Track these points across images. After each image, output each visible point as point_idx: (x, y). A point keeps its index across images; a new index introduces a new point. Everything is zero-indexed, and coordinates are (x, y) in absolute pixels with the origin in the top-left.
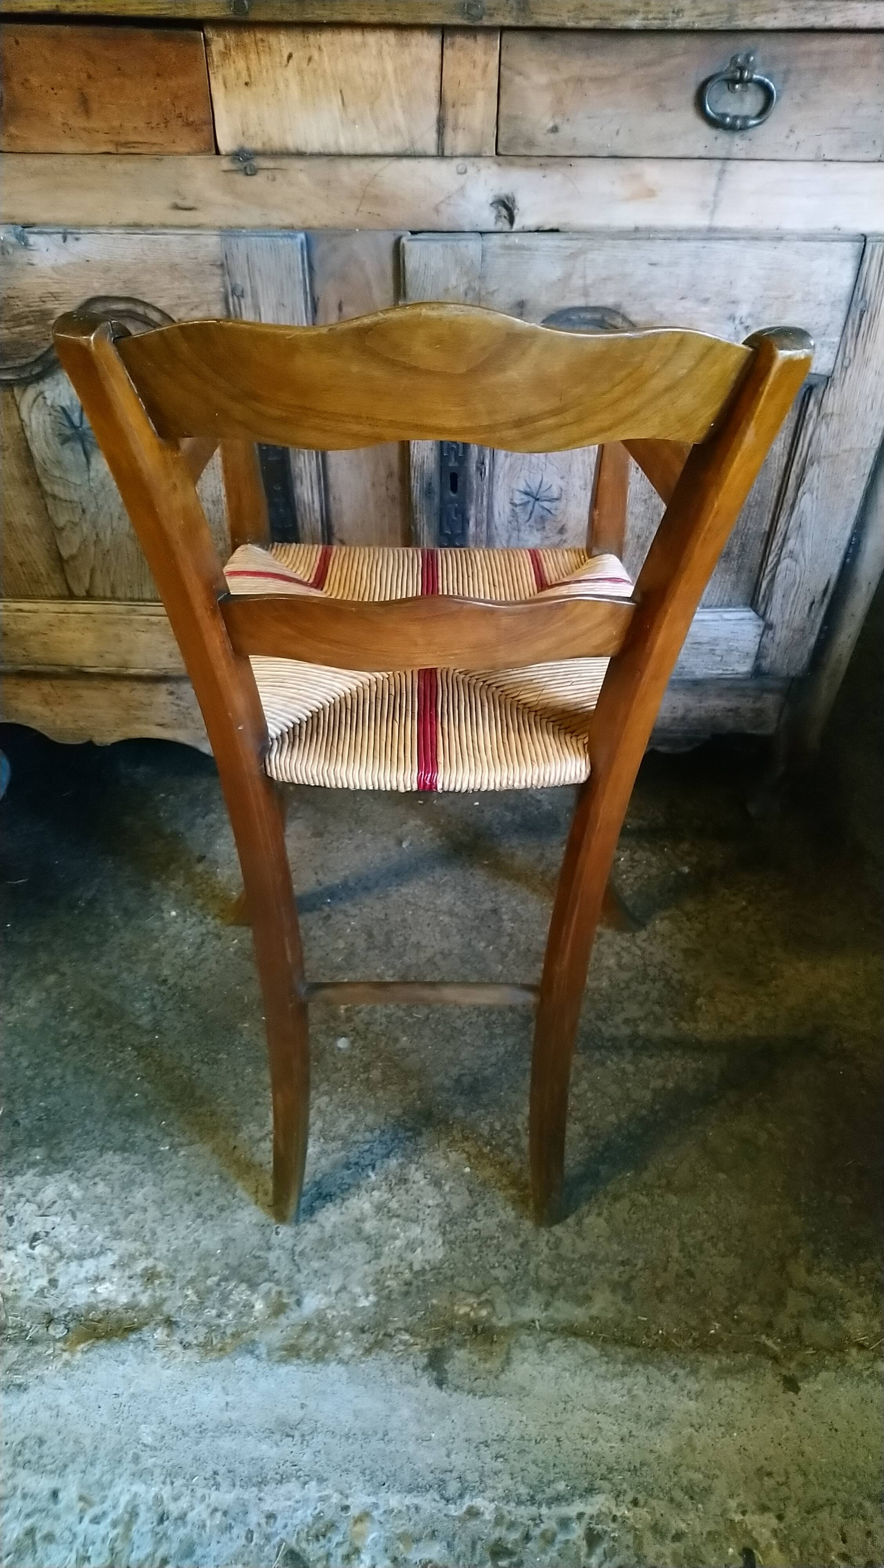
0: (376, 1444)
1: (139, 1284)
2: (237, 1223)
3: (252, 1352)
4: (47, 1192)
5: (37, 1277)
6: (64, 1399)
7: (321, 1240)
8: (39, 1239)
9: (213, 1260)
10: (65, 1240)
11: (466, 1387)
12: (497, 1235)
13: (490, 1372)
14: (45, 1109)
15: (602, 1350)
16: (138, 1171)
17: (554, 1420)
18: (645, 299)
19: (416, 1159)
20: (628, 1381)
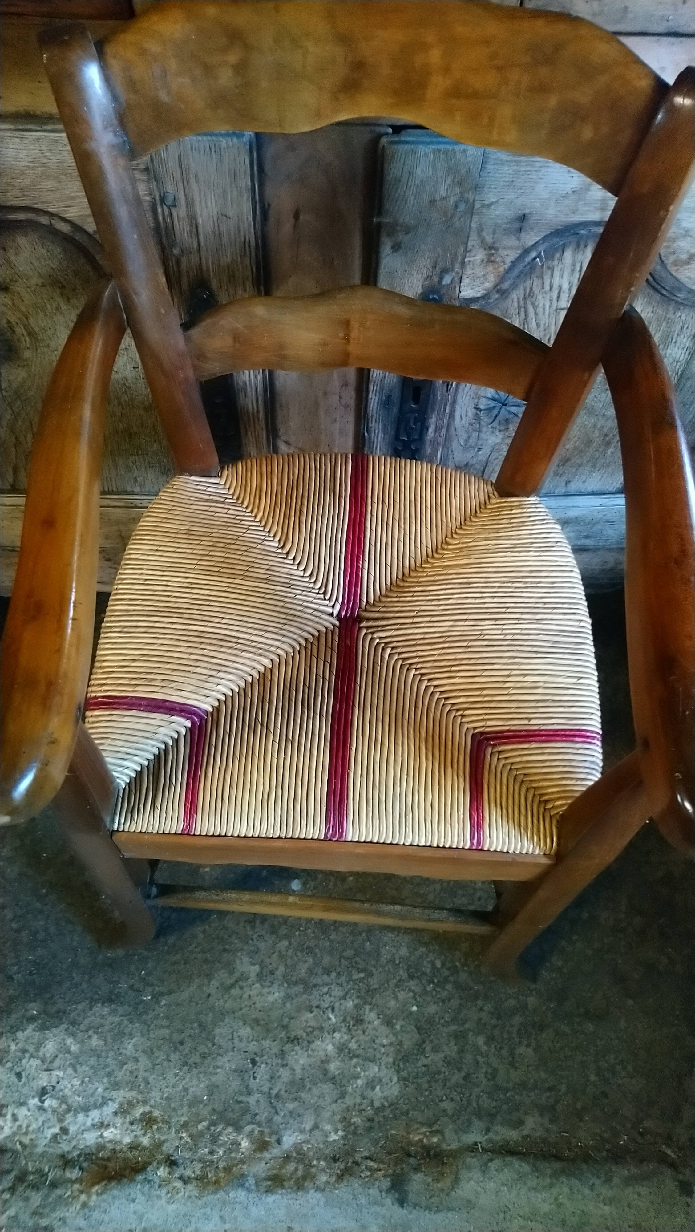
1: (140, 1128)
2: (218, 1070)
3: (242, 1186)
4: (48, 1047)
5: (49, 1128)
7: (292, 1083)
8: (47, 1093)
9: (201, 1106)
10: (70, 1093)
11: (424, 1204)
12: (443, 1069)
13: (443, 1190)
14: (34, 962)
15: (534, 1166)
16: (126, 1022)
19: (370, 1000)
20: (555, 1191)
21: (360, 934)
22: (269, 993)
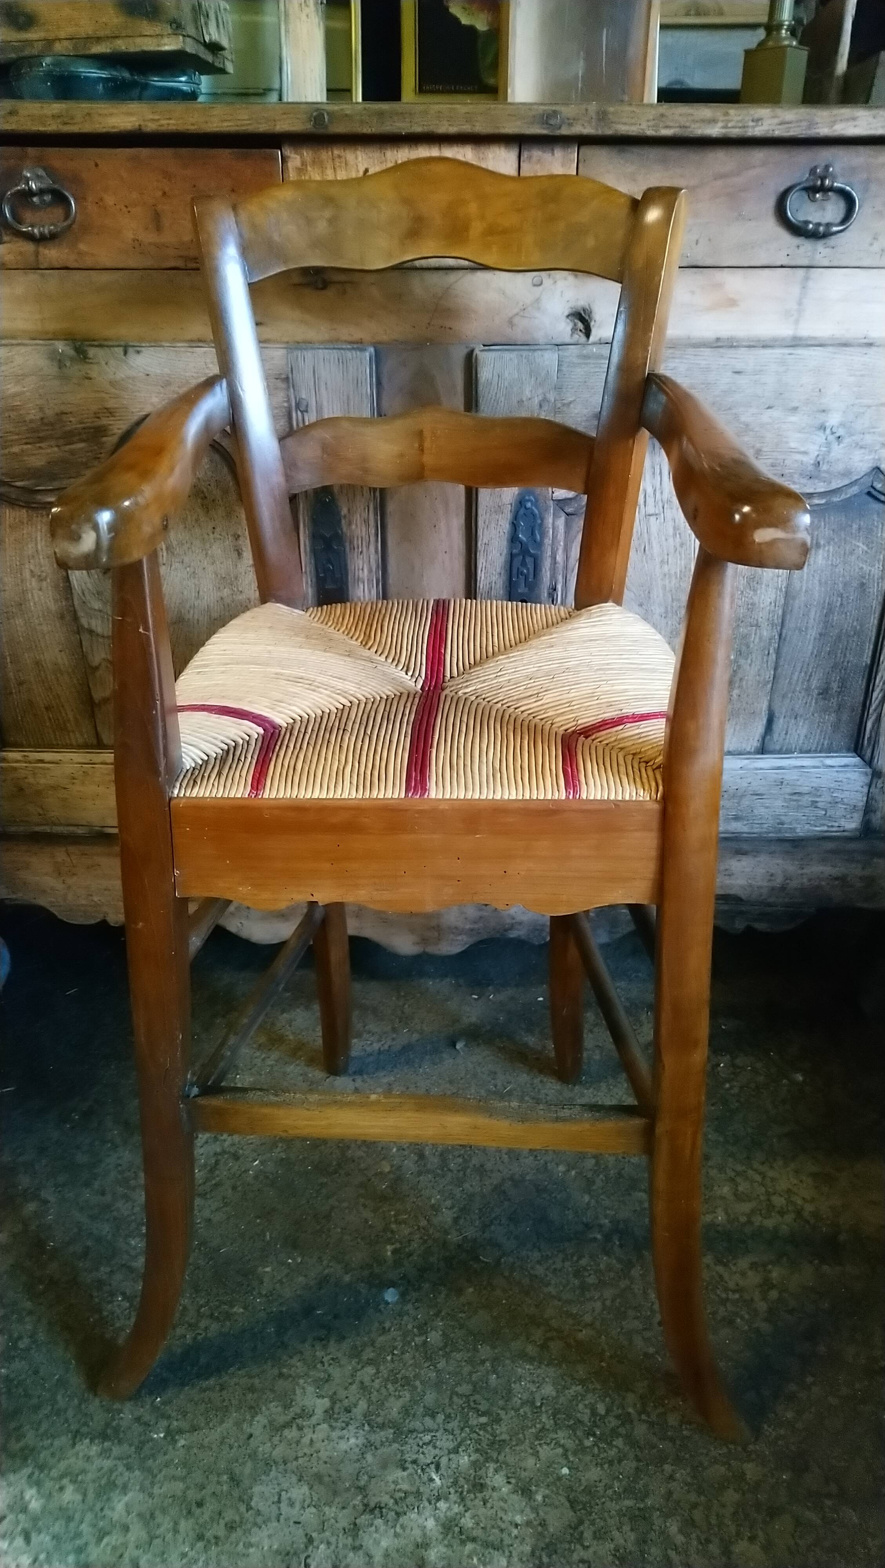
16: (121, 1468)
18: (730, 409)
19: (495, 1455)
21: (483, 1362)
22: (341, 1438)
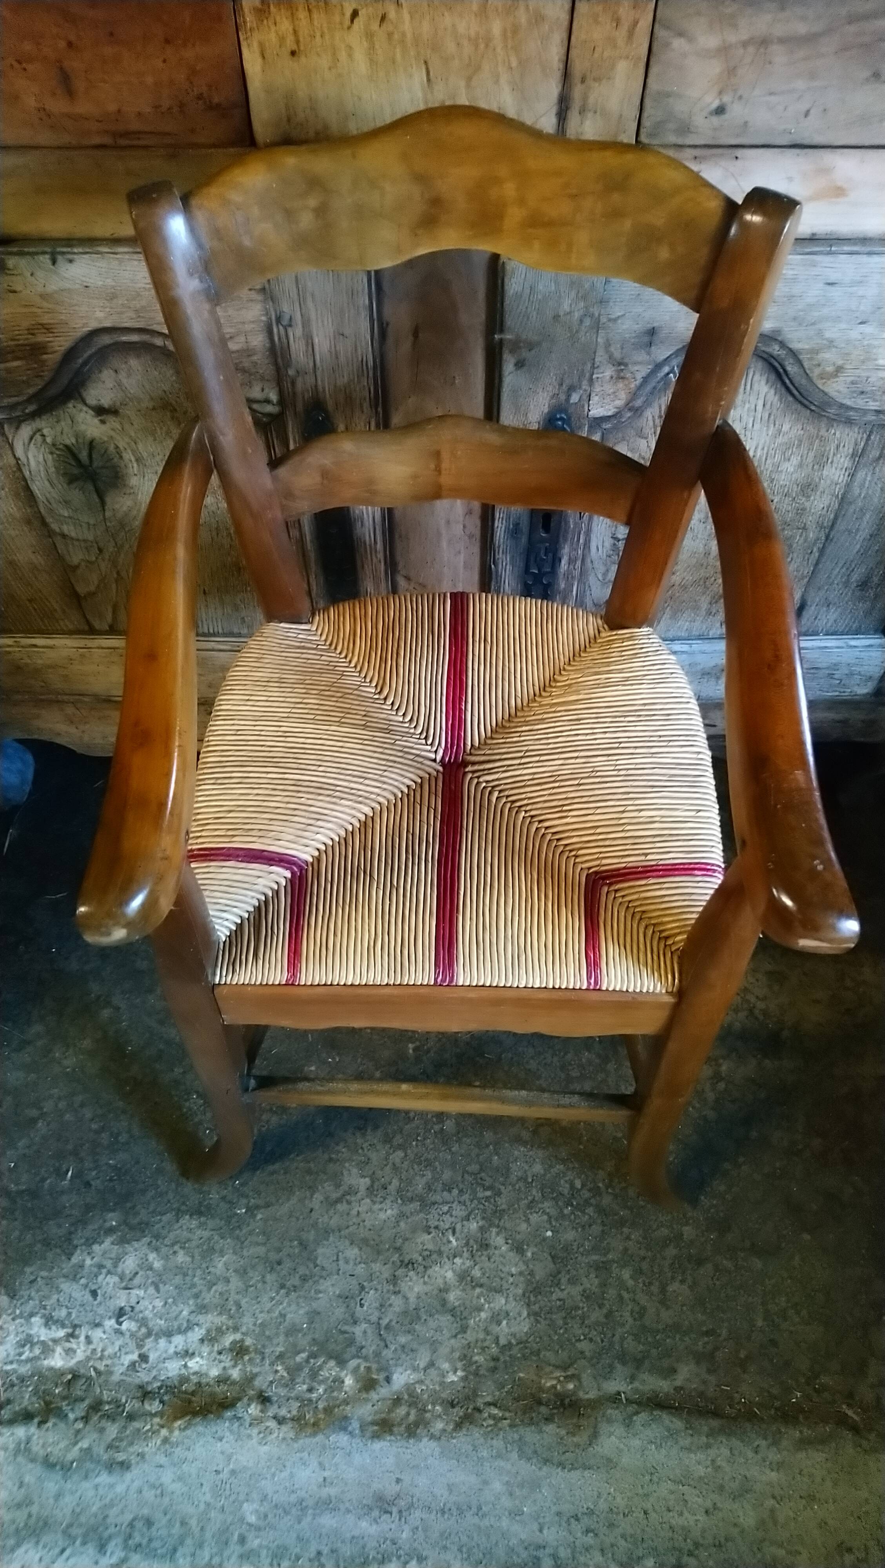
0: (471, 1519)
1: (229, 1358)
2: (321, 1295)
3: (345, 1429)
4: (127, 1263)
5: (126, 1353)
6: (167, 1477)
7: (405, 1313)
8: (125, 1314)
9: (300, 1335)
10: (151, 1316)
11: (555, 1461)
12: (581, 1305)
13: (577, 1446)
14: (115, 1168)
15: (687, 1422)
16: (216, 1237)
17: (641, 1491)
19: (497, 1222)
20: (712, 1452)
21: (487, 1146)
22: (381, 1210)
